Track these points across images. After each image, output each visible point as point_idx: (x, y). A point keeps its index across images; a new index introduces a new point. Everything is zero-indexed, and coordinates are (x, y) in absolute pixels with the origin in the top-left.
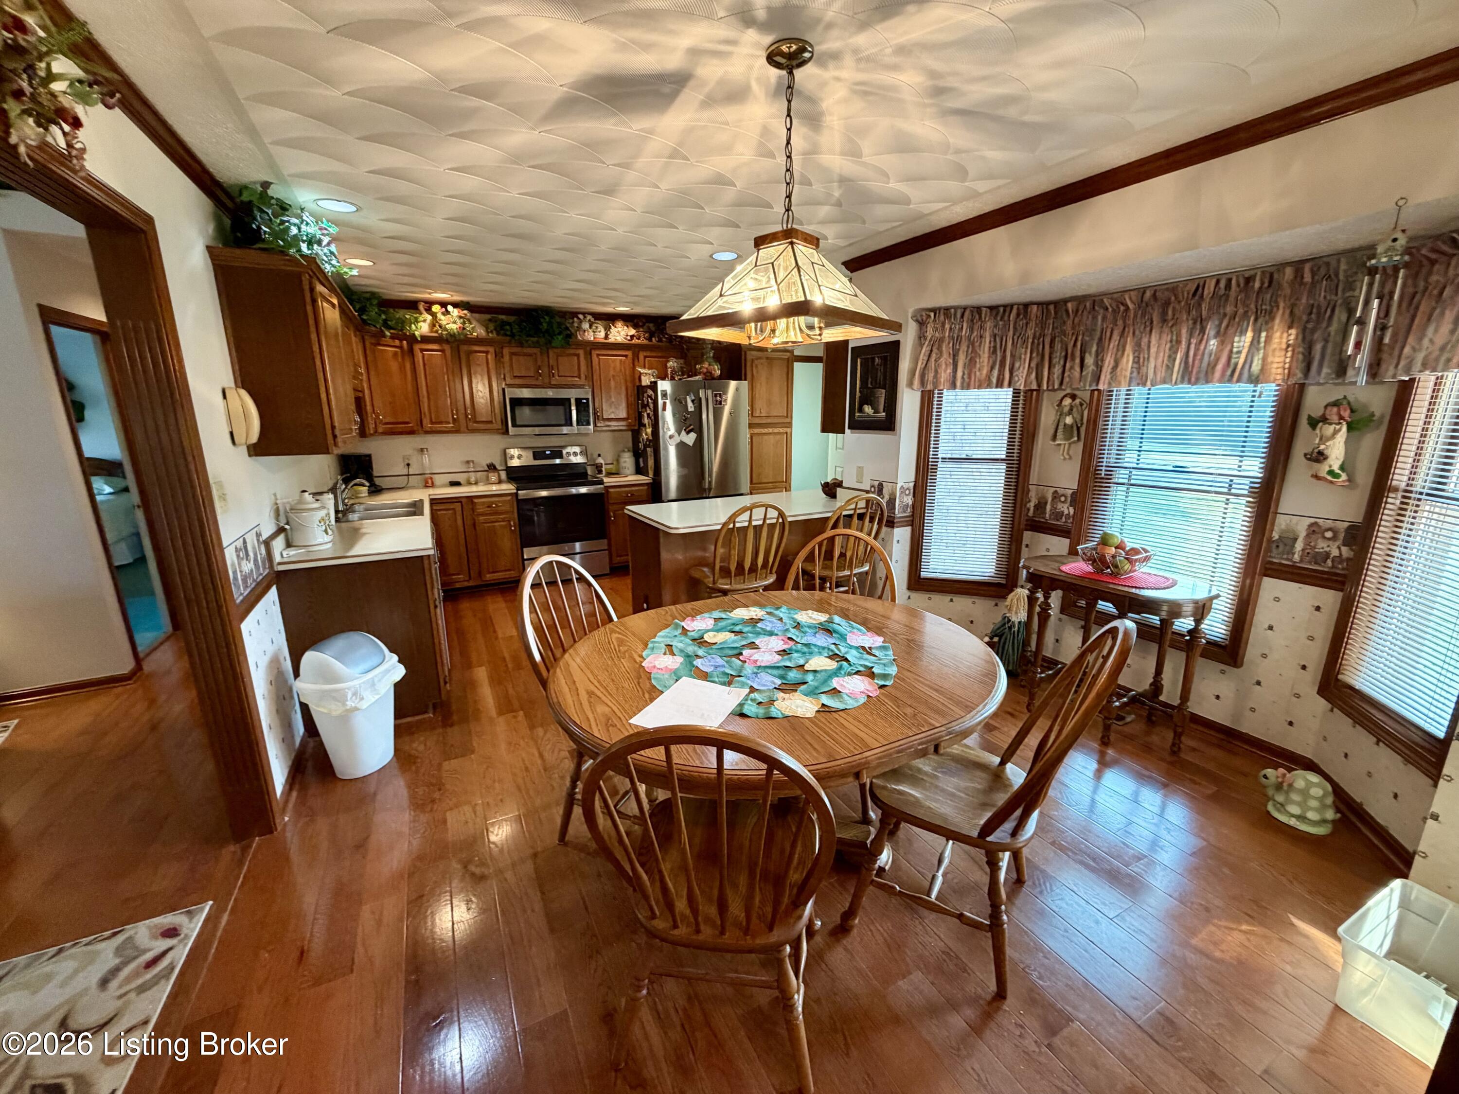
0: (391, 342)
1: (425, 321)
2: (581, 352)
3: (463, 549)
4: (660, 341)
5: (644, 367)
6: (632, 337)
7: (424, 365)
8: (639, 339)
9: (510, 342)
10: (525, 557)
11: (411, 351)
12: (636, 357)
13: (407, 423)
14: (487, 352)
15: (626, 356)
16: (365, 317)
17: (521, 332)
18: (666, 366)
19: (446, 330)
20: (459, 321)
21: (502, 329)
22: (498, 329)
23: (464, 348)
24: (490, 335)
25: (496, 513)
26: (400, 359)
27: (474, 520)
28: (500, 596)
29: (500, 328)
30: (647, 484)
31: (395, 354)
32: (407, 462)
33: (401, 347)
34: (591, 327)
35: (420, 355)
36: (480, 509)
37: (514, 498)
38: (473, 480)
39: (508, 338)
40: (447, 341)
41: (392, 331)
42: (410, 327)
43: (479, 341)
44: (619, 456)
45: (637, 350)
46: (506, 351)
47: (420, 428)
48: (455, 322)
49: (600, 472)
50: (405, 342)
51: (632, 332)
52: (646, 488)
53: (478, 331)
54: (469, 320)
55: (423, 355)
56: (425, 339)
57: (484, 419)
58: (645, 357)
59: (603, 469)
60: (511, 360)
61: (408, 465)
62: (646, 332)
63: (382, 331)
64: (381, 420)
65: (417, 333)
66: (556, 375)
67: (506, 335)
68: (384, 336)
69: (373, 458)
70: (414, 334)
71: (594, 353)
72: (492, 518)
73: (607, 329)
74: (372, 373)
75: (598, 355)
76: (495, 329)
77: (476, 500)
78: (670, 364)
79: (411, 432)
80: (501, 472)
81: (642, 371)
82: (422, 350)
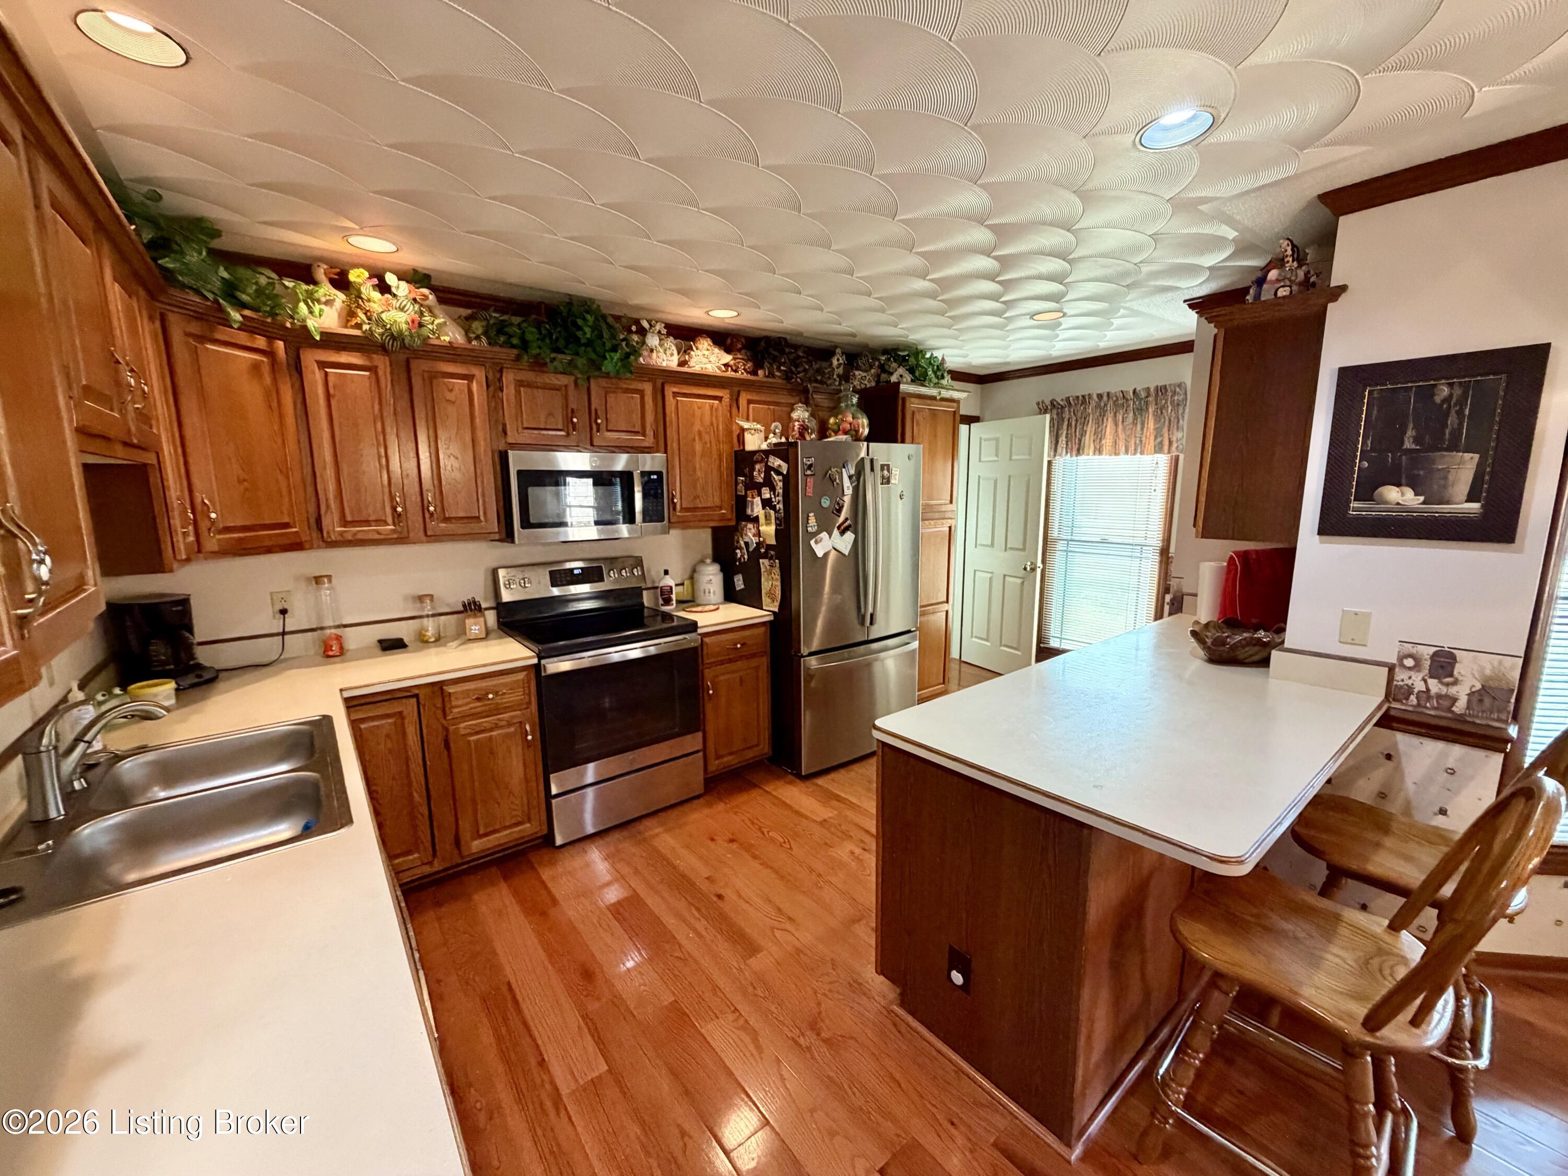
0: (243, 338)
1: (329, 303)
2: (648, 388)
3: (418, 797)
4: (771, 375)
5: (748, 420)
6: (726, 365)
7: (328, 397)
8: (736, 371)
9: (518, 358)
10: (554, 790)
11: (297, 367)
12: (736, 400)
13: (286, 525)
14: (469, 378)
15: (719, 399)
16: (167, 263)
17: (543, 340)
18: (790, 418)
19: (380, 322)
20: (412, 309)
21: (500, 332)
22: (493, 333)
23: (420, 367)
24: (474, 343)
25: (497, 710)
26: (268, 380)
27: (447, 730)
28: (503, 885)
29: (496, 332)
30: (764, 624)
31: (256, 367)
32: (279, 607)
33: (270, 354)
34: (661, 345)
35: (318, 376)
36: (459, 706)
37: (533, 676)
38: (430, 633)
39: (515, 352)
40: (383, 348)
41: (247, 313)
42: (296, 306)
43: (451, 353)
44: (694, 571)
45: (736, 389)
46: (509, 378)
47: (315, 534)
48: (402, 309)
49: (667, 601)
50: (280, 344)
51: (727, 358)
52: (762, 629)
53: (452, 335)
54: (430, 310)
55: (326, 374)
56: (331, 341)
57: (462, 514)
58: (749, 402)
59: (674, 597)
60: (518, 393)
61: (284, 612)
62: (747, 361)
63: (221, 309)
64: (213, 522)
65: (311, 324)
66: (603, 427)
67: (513, 346)
68: (226, 322)
69: (193, 602)
70: (305, 328)
71: (670, 390)
72: (486, 721)
73: (685, 351)
74: (189, 403)
75: (675, 394)
76: (485, 333)
77: (451, 689)
78: (795, 415)
79: (297, 546)
80: (487, 613)
81: (746, 425)
82: (322, 365)
